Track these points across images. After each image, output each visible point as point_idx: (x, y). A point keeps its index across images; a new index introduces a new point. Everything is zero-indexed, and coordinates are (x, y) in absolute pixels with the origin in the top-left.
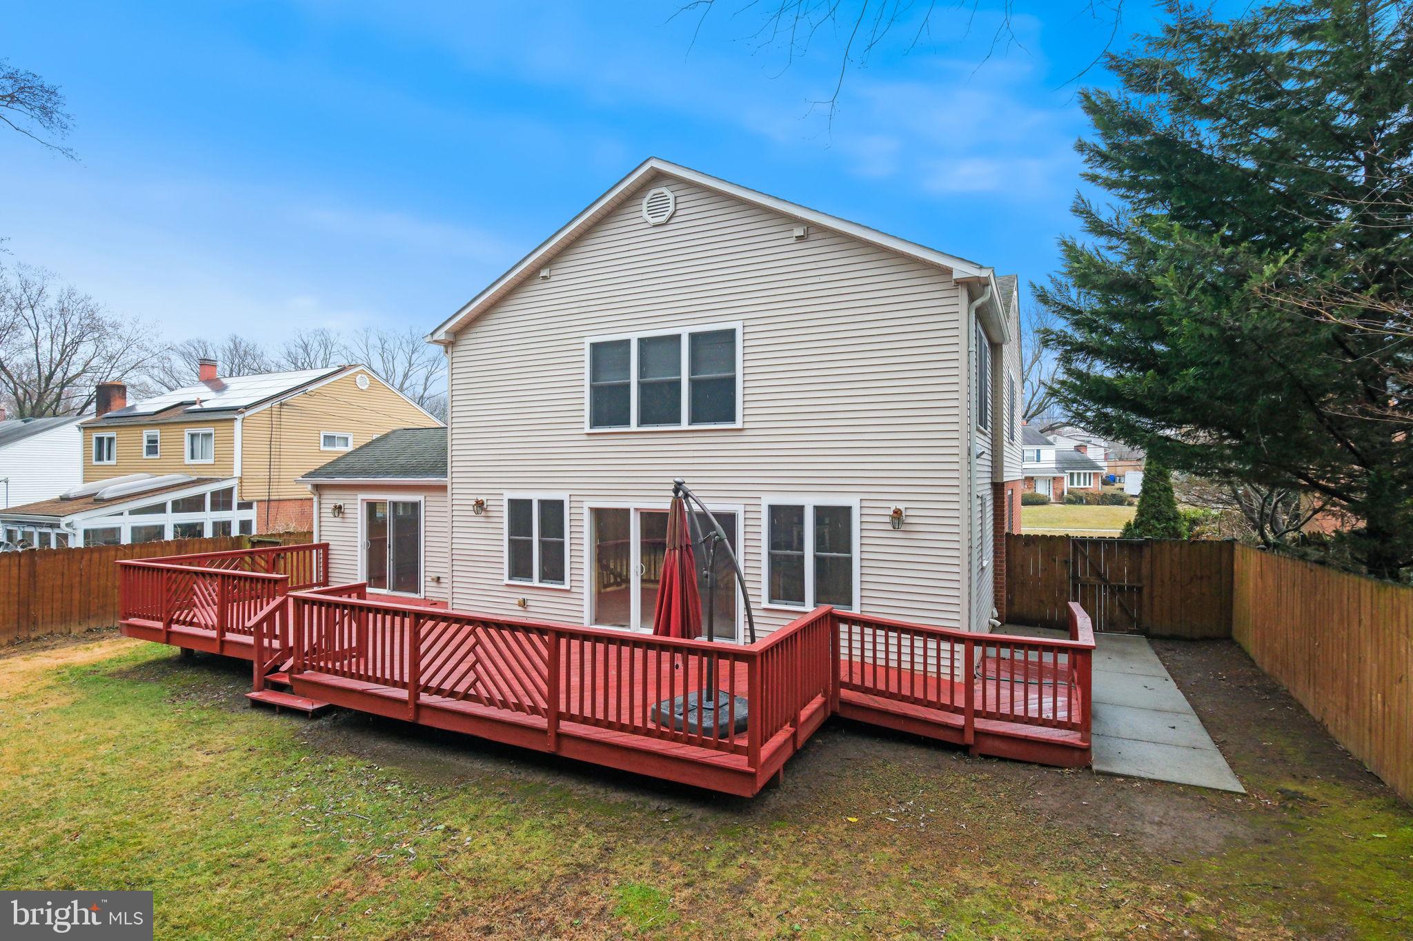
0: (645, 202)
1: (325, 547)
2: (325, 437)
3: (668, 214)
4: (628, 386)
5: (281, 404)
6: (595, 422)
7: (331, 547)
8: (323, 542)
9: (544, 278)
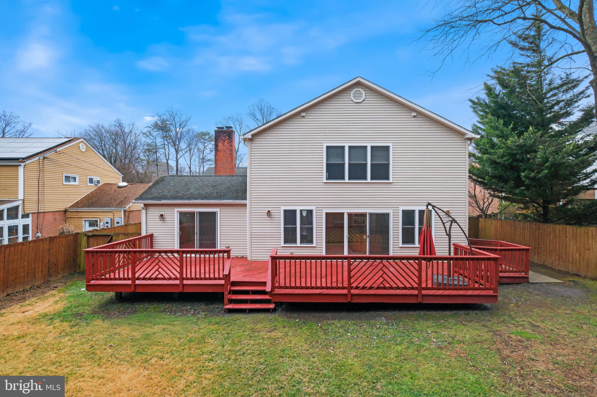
0: (352, 93)
1: (151, 236)
2: (66, 177)
3: (362, 99)
4: (343, 164)
5: (44, 158)
6: (328, 178)
7: (154, 236)
8: (148, 234)
9: (304, 116)
